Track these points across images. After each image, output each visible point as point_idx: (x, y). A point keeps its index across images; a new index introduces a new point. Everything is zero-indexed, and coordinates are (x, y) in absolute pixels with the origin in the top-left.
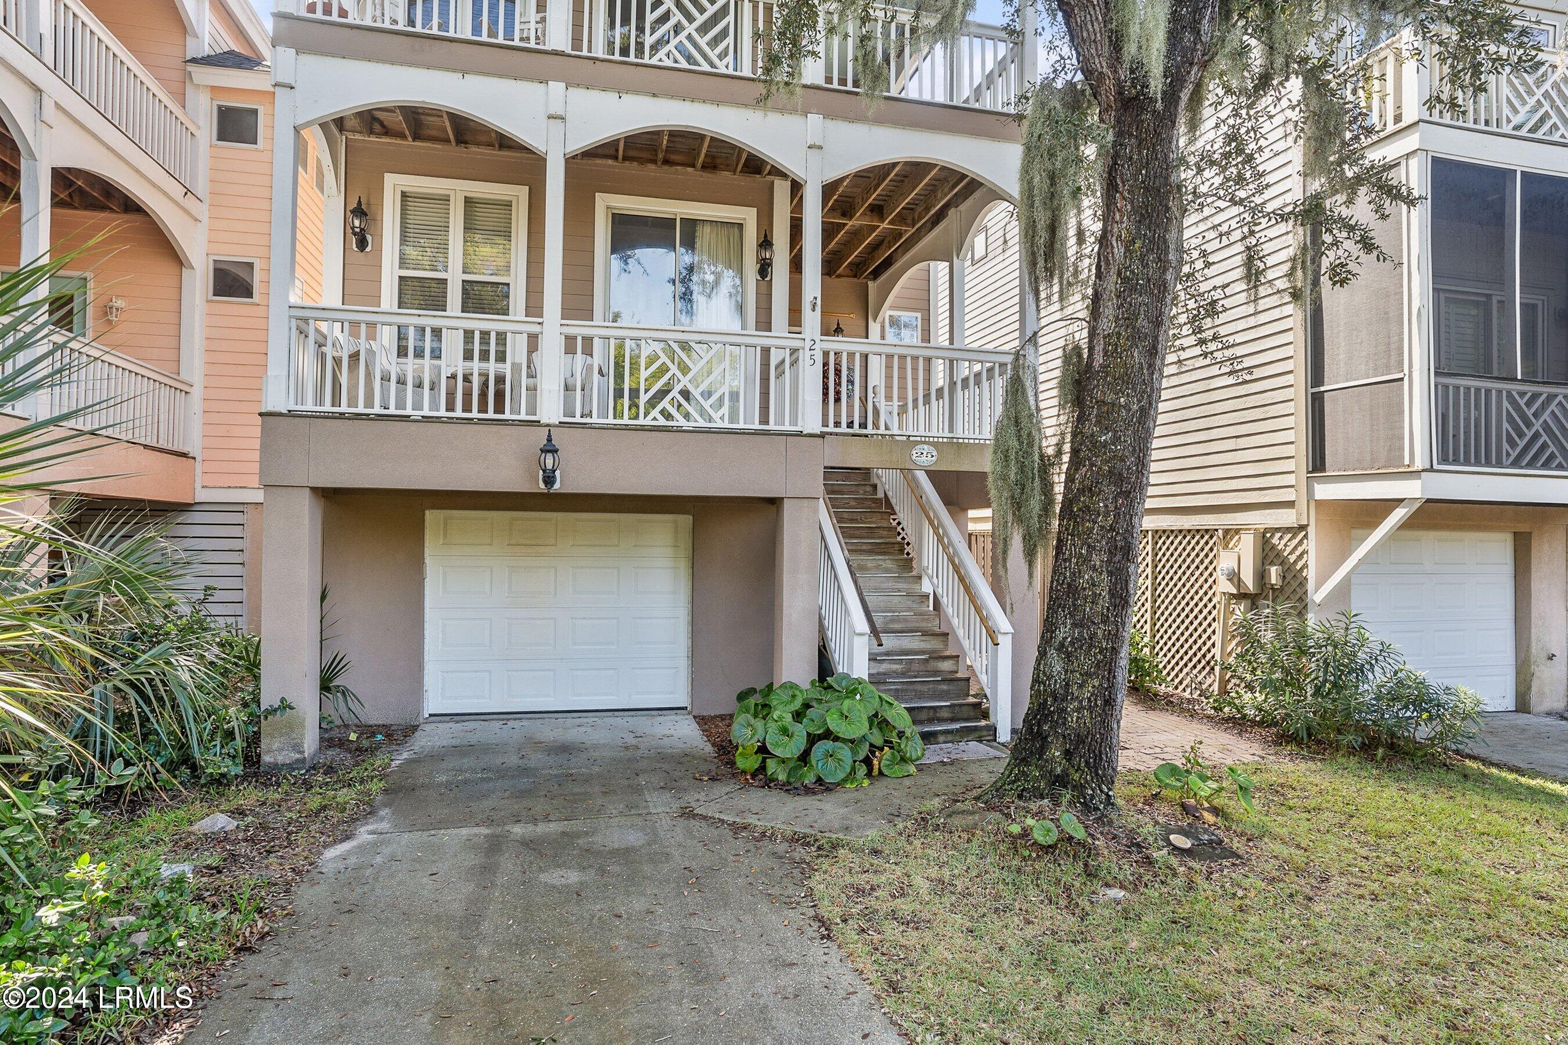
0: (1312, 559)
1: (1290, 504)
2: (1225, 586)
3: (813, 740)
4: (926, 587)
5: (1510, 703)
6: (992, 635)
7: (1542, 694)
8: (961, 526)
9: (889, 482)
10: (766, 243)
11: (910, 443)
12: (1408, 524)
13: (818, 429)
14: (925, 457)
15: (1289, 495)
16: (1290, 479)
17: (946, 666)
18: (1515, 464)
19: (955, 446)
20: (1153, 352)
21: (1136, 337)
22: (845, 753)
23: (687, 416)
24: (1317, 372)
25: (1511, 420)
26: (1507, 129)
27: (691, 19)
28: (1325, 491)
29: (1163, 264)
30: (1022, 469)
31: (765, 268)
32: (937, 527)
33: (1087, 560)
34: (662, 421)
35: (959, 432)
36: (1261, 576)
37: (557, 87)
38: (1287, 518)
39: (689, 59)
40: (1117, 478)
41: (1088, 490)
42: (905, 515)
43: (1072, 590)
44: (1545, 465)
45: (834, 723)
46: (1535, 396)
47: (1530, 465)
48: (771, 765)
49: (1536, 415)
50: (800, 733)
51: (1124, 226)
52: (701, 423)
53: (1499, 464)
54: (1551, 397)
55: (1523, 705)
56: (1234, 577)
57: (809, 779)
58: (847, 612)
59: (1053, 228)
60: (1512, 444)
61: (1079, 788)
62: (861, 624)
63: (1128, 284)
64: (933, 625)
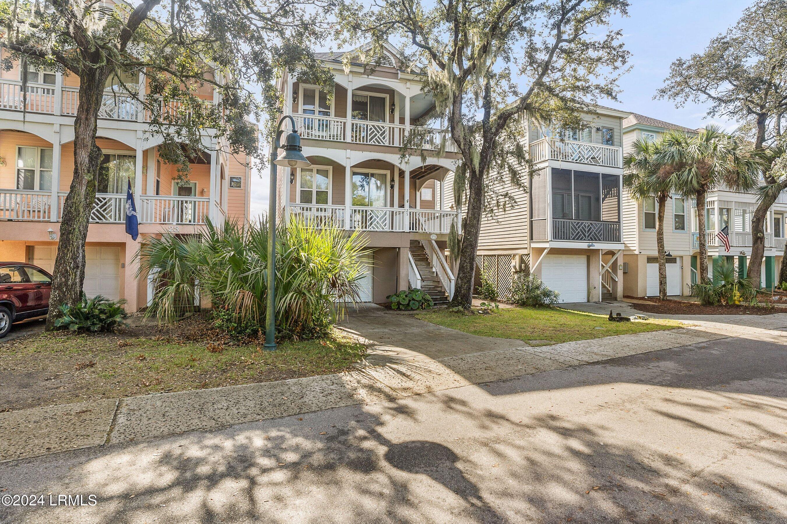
0: (531, 262)
1: (526, 248)
2: (513, 270)
3: (410, 301)
4: (434, 270)
5: (585, 300)
6: (450, 280)
7: (592, 297)
8: (443, 254)
9: (424, 243)
10: (393, 180)
11: (430, 234)
12: (548, 253)
13: (408, 231)
14: (434, 237)
15: (526, 246)
16: (526, 242)
17: (439, 289)
18: (574, 239)
19: (442, 235)
20: (478, 221)
21: (475, 218)
22: (417, 303)
23: (378, 228)
24: (531, 216)
25: (572, 229)
26: (570, 160)
27: (378, 132)
28: (534, 245)
29: (480, 203)
30: (454, 243)
31: (392, 187)
32: (437, 254)
33: (465, 261)
34: (372, 229)
35: (442, 231)
36: (520, 267)
37: (348, 151)
38: (525, 252)
39: (379, 143)
40: (471, 245)
41: (465, 247)
42: (428, 251)
43: (463, 267)
44: (581, 239)
45: (414, 297)
46: (578, 223)
47: (577, 239)
48: (401, 306)
49: (579, 227)
50: (407, 299)
51: (473, 196)
52: (381, 230)
53: (569, 239)
54: (582, 223)
55: (588, 301)
56: (515, 267)
57: (410, 308)
58: (415, 274)
59: (459, 196)
60: (573, 235)
61: (464, 305)
62: (419, 278)
63: (474, 208)
64: (436, 280)
